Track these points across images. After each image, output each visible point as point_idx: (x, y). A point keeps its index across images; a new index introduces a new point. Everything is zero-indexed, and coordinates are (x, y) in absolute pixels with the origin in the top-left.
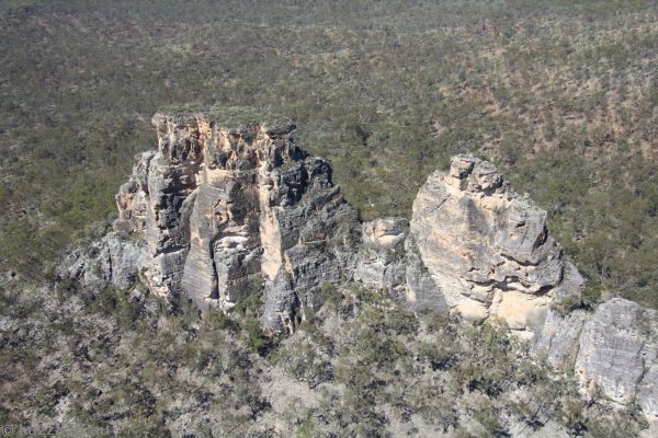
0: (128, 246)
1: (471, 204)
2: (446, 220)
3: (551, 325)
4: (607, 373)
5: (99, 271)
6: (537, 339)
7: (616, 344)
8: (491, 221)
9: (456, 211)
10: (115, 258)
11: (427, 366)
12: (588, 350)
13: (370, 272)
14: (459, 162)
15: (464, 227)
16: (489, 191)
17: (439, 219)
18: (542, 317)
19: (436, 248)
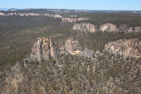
0: (34, 55)
1: (71, 42)
2: (69, 45)
3: (81, 53)
4: (87, 55)
5: (31, 60)
6: (80, 55)
7: (87, 52)
8: (73, 44)
9: (70, 43)
10: (33, 57)
11: (71, 60)
12: (85, 53)
13: (62, 52)
14: (70, 38)
15: (71, 45)
16: (72, 41)
17: (68, 45)
18: (80, 52)
19: (68, 48)
